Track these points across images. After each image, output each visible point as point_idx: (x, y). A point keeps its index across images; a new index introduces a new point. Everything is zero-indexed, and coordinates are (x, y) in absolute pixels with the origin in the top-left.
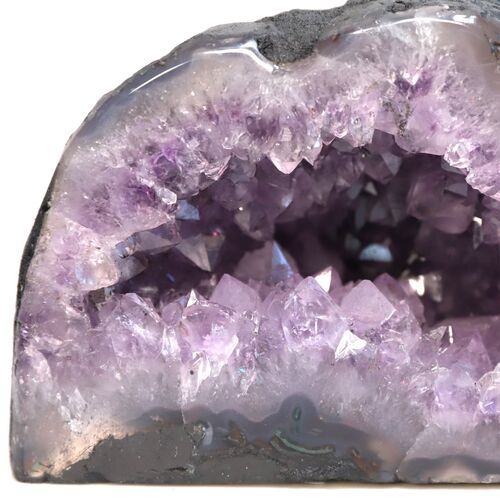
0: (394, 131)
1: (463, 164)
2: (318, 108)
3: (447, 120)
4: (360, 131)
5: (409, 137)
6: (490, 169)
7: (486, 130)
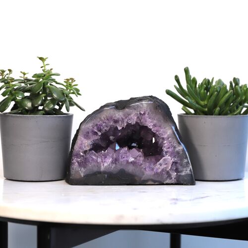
0: (139, 122)
1: (151, 127)
2: (126, 118)
3: (149, 120)
4: (133, 122)
5: (141, 123)
6: (156, 128)
7: (155, 122)
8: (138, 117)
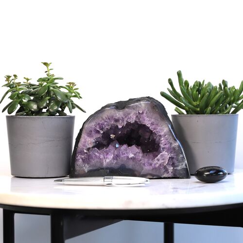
0: (138, 120)
1: (149, 126)
2: (126, 117)
3: (147, 119)
4: (132, 121)
5: (140, 122)
6: (153, 127)
7: (153, 120)
8: (137, 117)
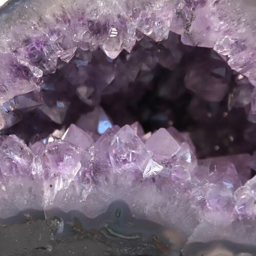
0: (181, 32)
2: (134, 16)
3: (218, 24)
4: (161, 30)
7: (242, 30)
8: (179, 14)
